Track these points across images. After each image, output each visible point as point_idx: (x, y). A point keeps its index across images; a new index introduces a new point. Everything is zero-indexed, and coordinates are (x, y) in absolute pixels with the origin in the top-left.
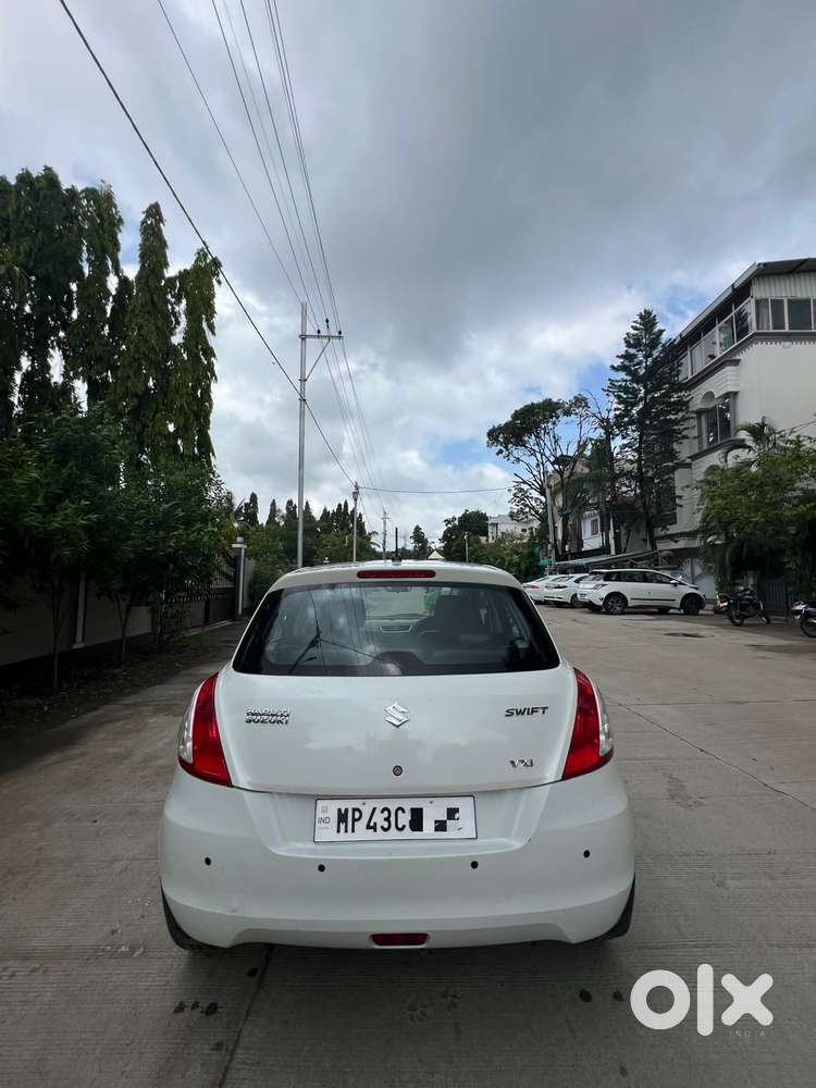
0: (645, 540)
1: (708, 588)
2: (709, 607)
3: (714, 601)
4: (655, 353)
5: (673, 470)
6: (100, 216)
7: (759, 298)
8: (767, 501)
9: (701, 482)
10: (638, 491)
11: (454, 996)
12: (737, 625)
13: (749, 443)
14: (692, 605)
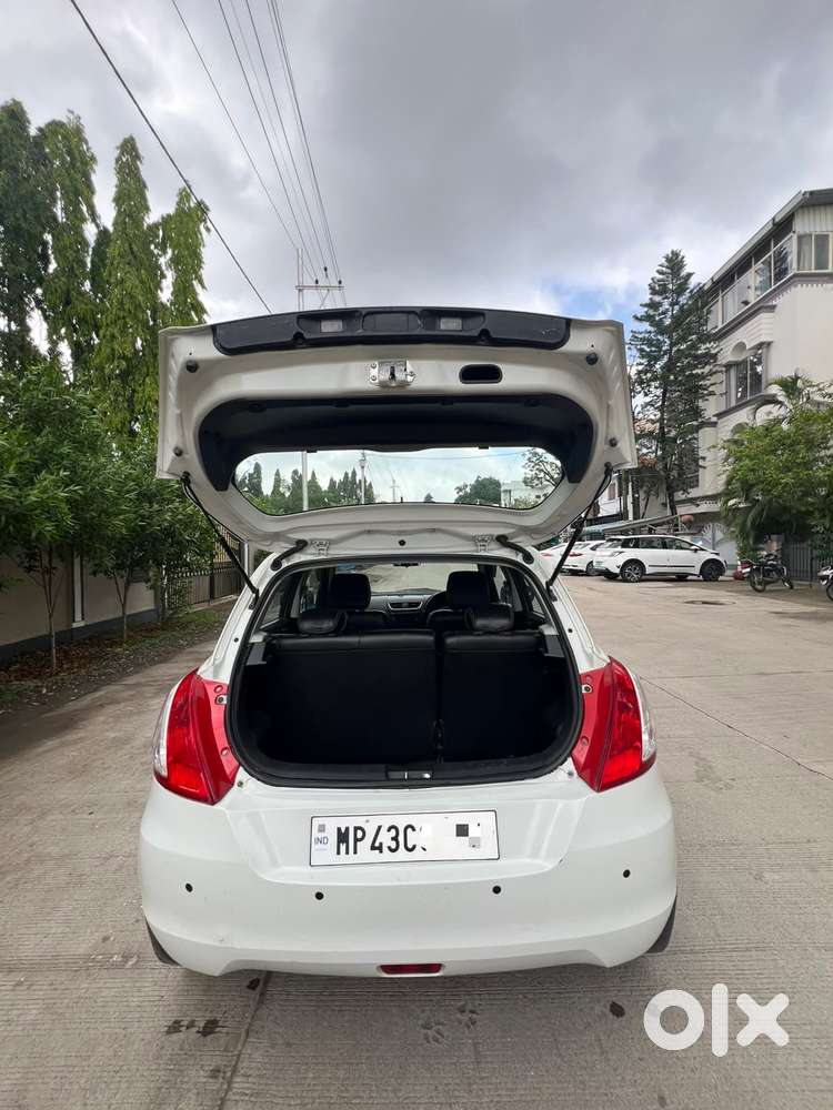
0: (664, 505)
1: (729, 554)
2: (729, 572)
3: (735, 567)
4: (683, 300)
5: (697, 429)
6: (70, 153)
7: (802, 232)
8: (798, 461)
9: (728, 441)
10: (659, 453)
11: (473, 1012)
12: (759, 591)
13: (780, 399)
14: (712, 571)
